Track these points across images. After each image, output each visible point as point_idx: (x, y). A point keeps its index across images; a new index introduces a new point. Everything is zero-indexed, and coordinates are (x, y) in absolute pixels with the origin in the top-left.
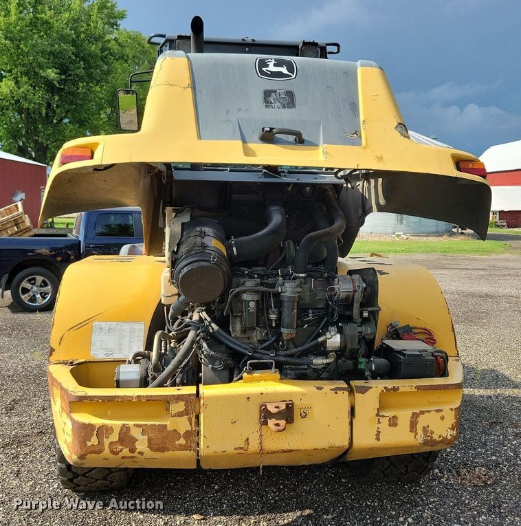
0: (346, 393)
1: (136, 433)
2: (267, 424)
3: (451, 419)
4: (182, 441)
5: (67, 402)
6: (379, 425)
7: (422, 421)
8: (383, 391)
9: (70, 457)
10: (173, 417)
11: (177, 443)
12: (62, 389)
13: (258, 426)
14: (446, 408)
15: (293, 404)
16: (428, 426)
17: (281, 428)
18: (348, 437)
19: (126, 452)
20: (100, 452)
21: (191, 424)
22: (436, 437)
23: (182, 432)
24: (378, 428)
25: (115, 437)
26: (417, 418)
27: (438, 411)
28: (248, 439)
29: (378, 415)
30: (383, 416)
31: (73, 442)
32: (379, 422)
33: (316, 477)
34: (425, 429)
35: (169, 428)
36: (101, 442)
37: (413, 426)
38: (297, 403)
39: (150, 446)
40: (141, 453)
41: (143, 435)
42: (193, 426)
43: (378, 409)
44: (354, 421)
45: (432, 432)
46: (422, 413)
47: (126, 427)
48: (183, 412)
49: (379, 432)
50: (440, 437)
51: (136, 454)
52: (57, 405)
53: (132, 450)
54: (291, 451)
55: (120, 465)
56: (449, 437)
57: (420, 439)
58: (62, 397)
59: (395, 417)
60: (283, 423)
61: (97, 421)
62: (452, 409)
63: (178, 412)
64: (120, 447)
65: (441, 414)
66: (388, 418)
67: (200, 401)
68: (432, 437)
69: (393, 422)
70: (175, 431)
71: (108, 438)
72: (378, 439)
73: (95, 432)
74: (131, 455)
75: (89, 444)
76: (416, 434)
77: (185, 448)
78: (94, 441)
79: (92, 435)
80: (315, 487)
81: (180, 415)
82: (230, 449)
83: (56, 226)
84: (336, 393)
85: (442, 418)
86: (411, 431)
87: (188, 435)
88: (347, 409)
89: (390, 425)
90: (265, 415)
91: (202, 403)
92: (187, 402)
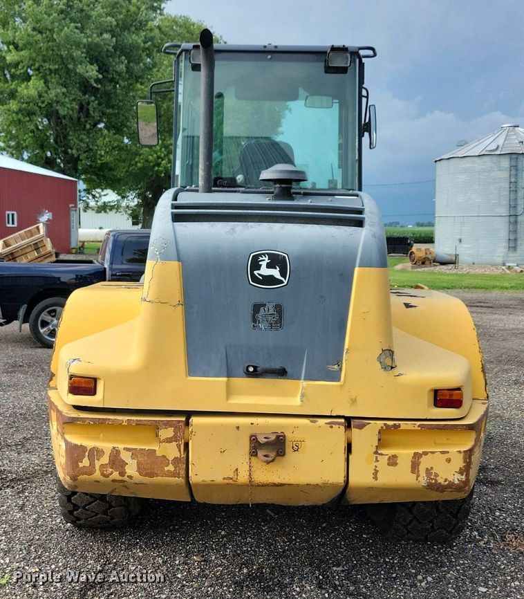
0: (342, 428)
1: (126, 456)
2: (256, 455)
3: (459, 462)
4: (171, 468)
5: (61, 423)
6: (377, 464)
7: (425, 463)
8: (382, 427)
9: (64, 479)
10: (162, 442)
11: (166, 469)
12: (58, 411)
13: (247, 456)
14: (453, 450)
15: (284, 436)
16: (432, 468)
17: (270, 459)
18: (343, 474)
19: (116, 475)
20: (91, 473)
21: (180, 451)
22: (441, 480)
23: (171, 458)
24: (376, 467)
25: (105, 460)
26: (419, 458)
27: (443, 453)
28: (237, 470)
29: (376, 453)
30: (381, 454)
31: (66, 463)
32: (377, 461)
33: (335, 530)
34: (428, 471)
35: (158, 454)
36: (92, 464)
37: (415, 467)
38: (289, 435)
39: (139, 470)
40: (130, 477)
41: (132, 459)
42: (182, 453)
43: (377, 446)
44: (350, 457)
45: (436, 475)
46: (425, 453)
47: (117, 450)
48: (171, 438)
49: (376, 472)
50: (446, 480)
51: (125, 478)
52: (54, 427)
53: (122, 474)
54: (281, 485)
55: (113, 491)
56: (456, 482)
57: (423, 481)
58: (58, 420)
59: (395, 456)
60: (272, 455)
61: (89, 444)
62: (460, 452)
63: (167, 438)
64: (110, 470)
65: (447, 456)
66: (387, 457)
67: (189, 429)
68: (436, 480)
69: (393, 461)
70: (164, 456)
71: (98, 460)
72: (376, 478)
73: (87, 454)
74: (121, 478)
75: (81, 465)
76: (418, 476)
77: (174, 474)
78: (85, 462)
79: (84, 457)
80: (330, 540)
81: (169, 440)
82: (219, 479)
83: (86, 251)
84: (332, 427)
85: (449, 460)
86: (413, 472)
87: (176, 461)
88: (343, 445)
89: (389, 464)
90: (256, 446)
91: (190, 430)
92: (176, 428)
